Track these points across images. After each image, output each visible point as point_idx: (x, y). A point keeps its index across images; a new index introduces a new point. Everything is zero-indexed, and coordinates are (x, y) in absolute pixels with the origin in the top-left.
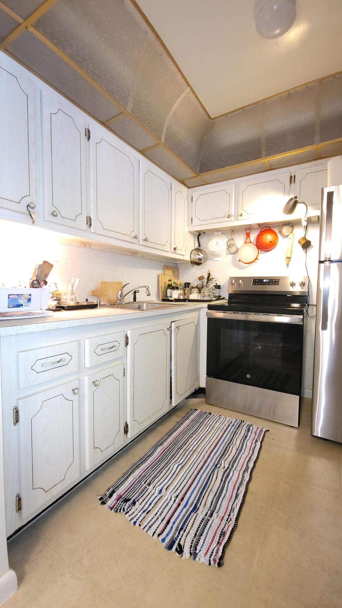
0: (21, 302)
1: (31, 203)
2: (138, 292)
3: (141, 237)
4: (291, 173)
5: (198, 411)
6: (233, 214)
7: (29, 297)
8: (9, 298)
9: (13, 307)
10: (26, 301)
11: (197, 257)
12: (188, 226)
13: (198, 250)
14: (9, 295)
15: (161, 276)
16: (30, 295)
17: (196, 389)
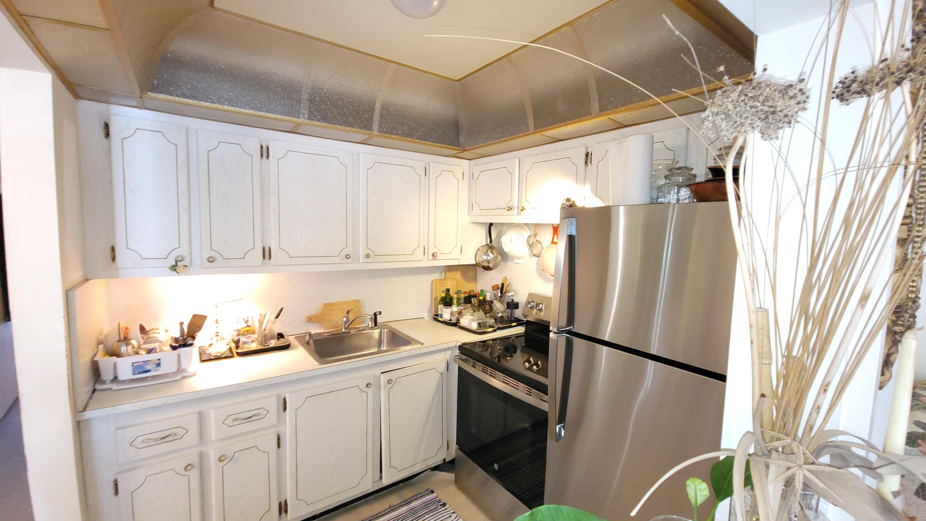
0: (148, 367)
1: (178, 257)
2: (378, 314)
3: (362, 252)
4: (587, 148)
5: (434, 495)
6: (516, 206)
7: (158, 362)
8: (133, 366)
9: (138, 374)
10: (154, 366)
11: (485, 257)
12: (468, 215)
13: (490, 247)
14: (133, 363)
15: (436, 283)
16: (159, 360)
17: (444, 460)
